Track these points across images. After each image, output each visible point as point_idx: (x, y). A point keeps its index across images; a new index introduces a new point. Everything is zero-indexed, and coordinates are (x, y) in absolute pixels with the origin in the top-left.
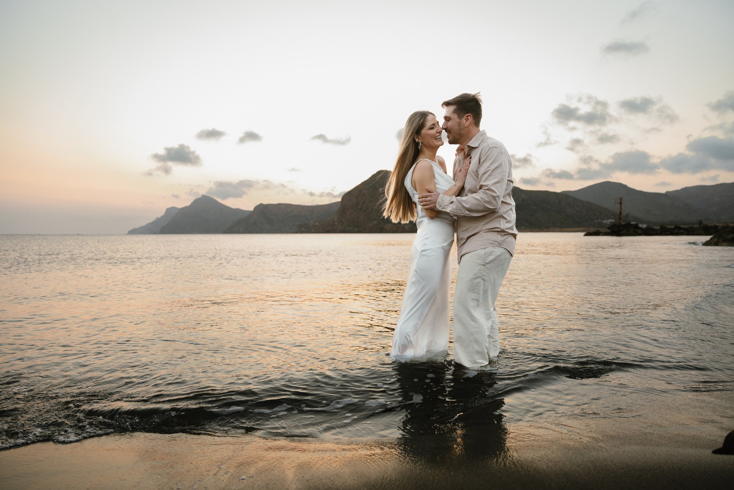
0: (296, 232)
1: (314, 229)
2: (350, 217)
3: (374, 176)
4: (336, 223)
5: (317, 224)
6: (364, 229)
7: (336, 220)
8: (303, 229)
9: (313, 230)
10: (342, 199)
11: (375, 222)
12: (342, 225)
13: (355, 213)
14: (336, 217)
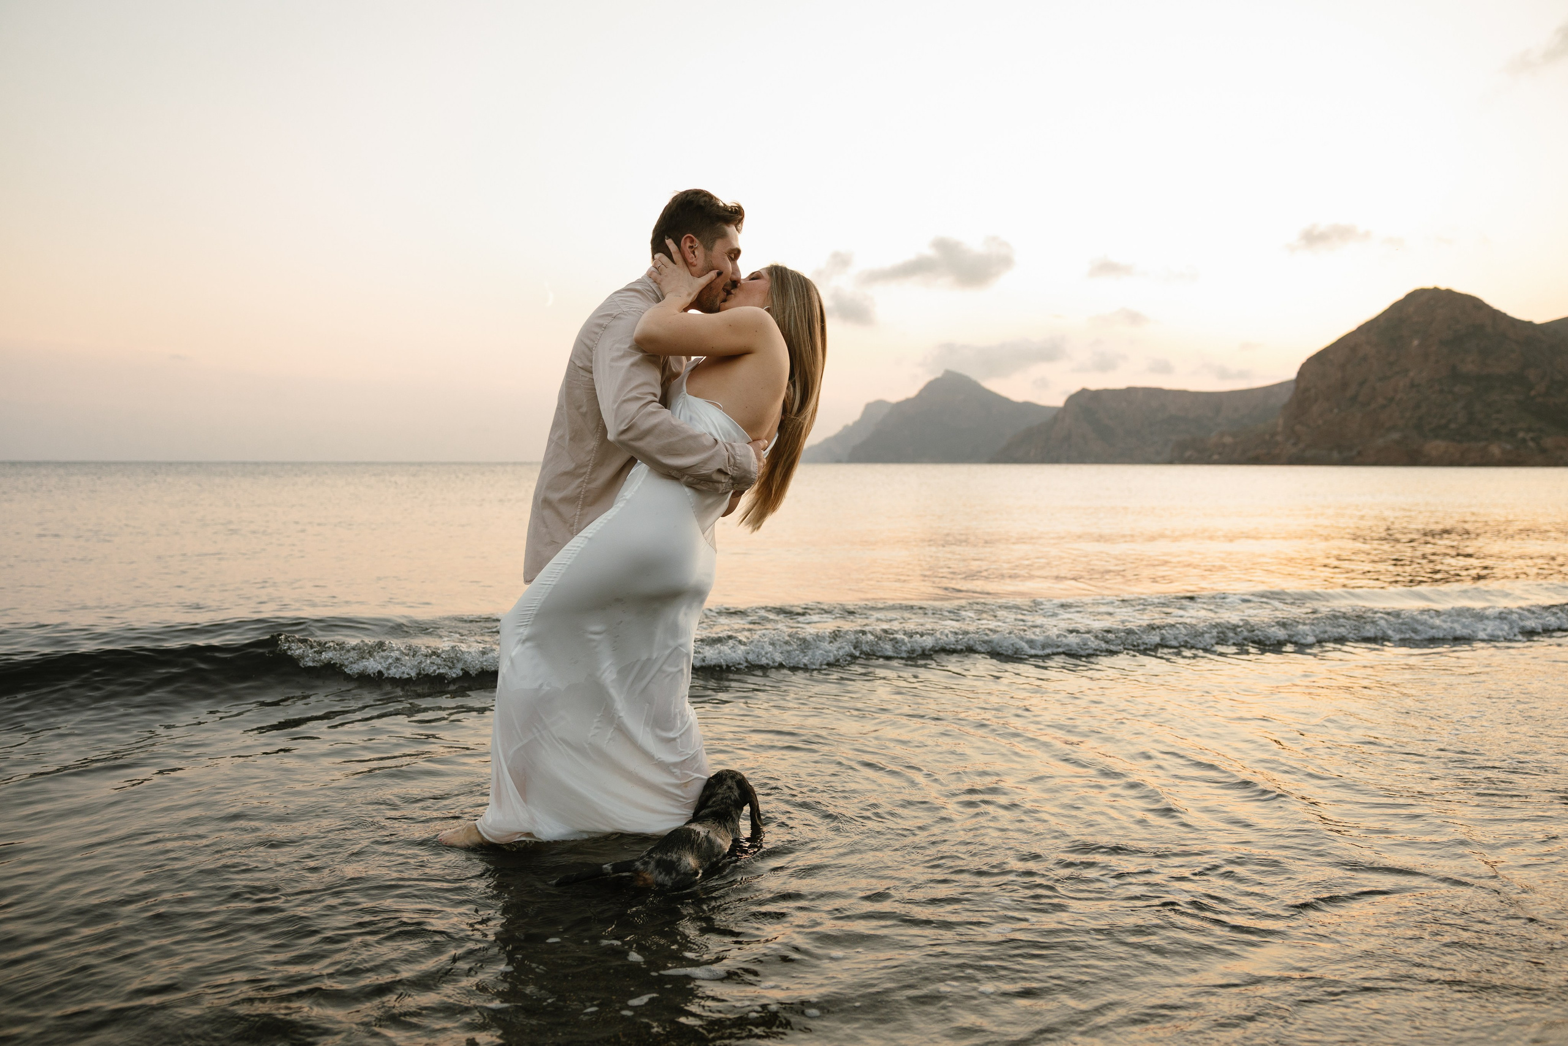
0: (1171, 462)
1: (1220, 454)
2: (1320, 422)
3: (1397, 307)
4: (1279, 438)
5: (1228, 440)
6: (1359, 453)
7: (1280, 429)
8: (1188, 454)
9: (1216, 457)
10: (1301, 373)
11: (1396, 436)
12: (1295, 444)
13: (1336, 411)
14: (1281, 421)
